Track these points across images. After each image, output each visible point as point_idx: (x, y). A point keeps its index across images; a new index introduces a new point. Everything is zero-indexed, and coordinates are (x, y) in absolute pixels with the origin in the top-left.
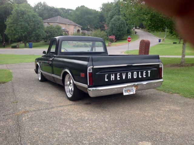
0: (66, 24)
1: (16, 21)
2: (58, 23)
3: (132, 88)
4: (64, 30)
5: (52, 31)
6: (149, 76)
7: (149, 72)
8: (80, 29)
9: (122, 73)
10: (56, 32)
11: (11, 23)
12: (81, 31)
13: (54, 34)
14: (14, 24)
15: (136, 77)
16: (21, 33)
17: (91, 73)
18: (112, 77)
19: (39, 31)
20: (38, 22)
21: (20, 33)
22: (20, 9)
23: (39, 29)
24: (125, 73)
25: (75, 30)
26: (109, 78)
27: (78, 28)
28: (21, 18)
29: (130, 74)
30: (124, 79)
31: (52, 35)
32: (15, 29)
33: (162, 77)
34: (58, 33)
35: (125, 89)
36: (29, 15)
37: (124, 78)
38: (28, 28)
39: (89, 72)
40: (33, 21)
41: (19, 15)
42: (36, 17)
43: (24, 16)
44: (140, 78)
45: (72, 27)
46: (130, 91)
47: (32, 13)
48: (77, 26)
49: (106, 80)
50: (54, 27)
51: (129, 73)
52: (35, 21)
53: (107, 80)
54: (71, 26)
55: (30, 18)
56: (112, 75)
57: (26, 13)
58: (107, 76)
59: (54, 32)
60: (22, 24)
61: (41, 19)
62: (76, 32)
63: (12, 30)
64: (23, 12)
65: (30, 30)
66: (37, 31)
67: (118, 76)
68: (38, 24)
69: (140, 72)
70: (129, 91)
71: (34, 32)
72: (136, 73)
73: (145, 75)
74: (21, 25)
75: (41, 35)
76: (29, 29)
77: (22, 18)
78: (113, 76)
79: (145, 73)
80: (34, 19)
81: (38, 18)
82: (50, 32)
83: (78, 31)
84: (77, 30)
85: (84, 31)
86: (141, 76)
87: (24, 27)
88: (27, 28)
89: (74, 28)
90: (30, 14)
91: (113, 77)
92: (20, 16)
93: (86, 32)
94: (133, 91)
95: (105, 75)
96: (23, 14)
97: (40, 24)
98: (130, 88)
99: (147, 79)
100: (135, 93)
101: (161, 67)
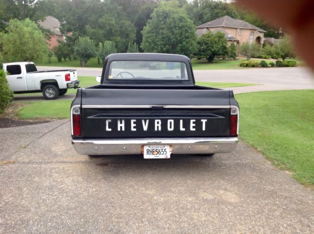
0: (237, 29)
1: (156, 29)
2: (223, 27)
3: (164, 148)
4: (230, 38)
5: (209, 42)
6: (204, 129)
7: (204, 121)
8: (262, 35)
9: (142, 119)
10: (216, 43)
11: (148, 33)
12: (263, 39)
13: (212, 47)
14: (153, 33)
15: (172, 129)
16: (161, 47)
17: (78, 115)
18: (119, 125)
19: (187, 43)
20: (187, 28)
21: (159, 47)
22: (163, 9)
23: (187, 40)
24: (147, 121)
25: (252, 37)
26: (113, 125)
27: (257, 34)
28: (162, 24)
29: (158, 123)
30: (145, 131)
31: (208, 47)
32: (153, 42)
33: (238, 133)
34: (218, 45)
35: (149, 148)
36: (174, 18)
37: (145, 128)
38: (171, 39)
39: (75, 113)
40: (179, 27)
41: (161, 19)
42: (184, 20)
43: (167, 19)
44: (183, 132)
45: (247, 33)
46: (159, 153)
47: (179, 14)
48: (256, 30)
49: (108, 129)
50: (213, 35)
51: (156, 121)
52: (183, 27)
53: (110, 130)
54: (246, 31)
55: (175, 23)
56: (119, 122)
57: (170, 15)
58: (109, 122)
59: (212, 44)
60: (164, 32)
61: (191, 24)
62: (253, 41)
63: (150, 43)
64: (167, 14)
65: (174, 41)
66: (184, 43)
67: (133, 125)
68: (187, 31)
69: (181, 121)
70: (156, 153)
71: (180, 45)
72: (172, 121)
73: (194, 127)
74: (163, 34)
75: (190, 48)
76: (172, 41)
77: (164, 24)
78: (121, 123)
79: (194, 123)
80: (180, 25)
81: (187, 22)
82: (206, 44)
83: (259, 39)
84: (255, 38)
85: (269, 38)
86: (183, 127)
87: (165, 37)
88: (169, 39)
89: (251, 35)
90: (176, 16)
91: (123, 125)
92: (161, 21)
93: (273, 40)
94: (165, 153)
95: (105, 120)
96: (165, 18)
97: (189, 31)
98: (159, 148)
99: (198, 134)
100: (169, 157)
101: (235, 114)
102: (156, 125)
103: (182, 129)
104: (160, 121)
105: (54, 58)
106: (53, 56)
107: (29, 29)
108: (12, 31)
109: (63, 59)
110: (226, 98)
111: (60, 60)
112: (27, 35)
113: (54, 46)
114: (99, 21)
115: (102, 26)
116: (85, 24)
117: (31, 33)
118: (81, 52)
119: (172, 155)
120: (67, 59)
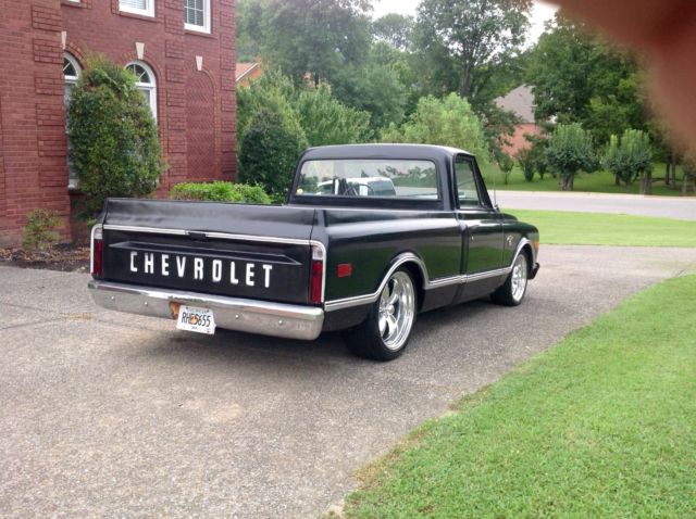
3: (207, 314)
6: (267, 285)
7: (267, 268)
15: (219, 278)
17: (100, 241)
18: (147, 263)
24: (184, 259)
26: (140, 262)
29: (199, 264)
33: (322, 300)
35: (186, 311)
37: (181, 272)
39: (96, 238)
44: (234, 285)
46: (198, 321)
49: (134, 269)
51: (196, 261)
53: (136, 270)
56: (147, 258)
58: (135, 257)
67: (164, 265)
69: (233, 264)
70: (195, 321)
72: (220, 262)
73: (252, 279)
78: (149, 260)
79: (252, 270)
86: (236, 277)
91: (151, 263)
94: (207, 323)
95: (130, 252)
98: (201, 312)
99: (258, 293)
100: (212, 332)
101: (319, 259)
102: (196, 268)
103: (234, 281)
104: (201, 261)
105: (517, 173)
106: (514, 168)
107: (452, 114)
108: (421, 121)
109: (537, 175)
110: (308, 224)
111: (529, 178)
112: (446, 127)
113: (521, 148)
114: (620, 86)
115: (627, 96)
116: (590, 94)
117: (455, 122)
118: (559, 157)
119: (217, 329)
120: (546, 175)
